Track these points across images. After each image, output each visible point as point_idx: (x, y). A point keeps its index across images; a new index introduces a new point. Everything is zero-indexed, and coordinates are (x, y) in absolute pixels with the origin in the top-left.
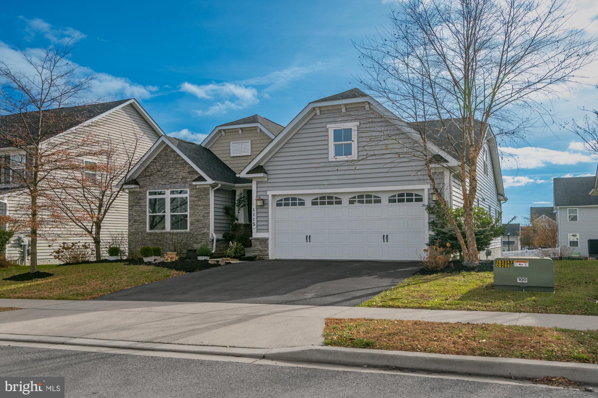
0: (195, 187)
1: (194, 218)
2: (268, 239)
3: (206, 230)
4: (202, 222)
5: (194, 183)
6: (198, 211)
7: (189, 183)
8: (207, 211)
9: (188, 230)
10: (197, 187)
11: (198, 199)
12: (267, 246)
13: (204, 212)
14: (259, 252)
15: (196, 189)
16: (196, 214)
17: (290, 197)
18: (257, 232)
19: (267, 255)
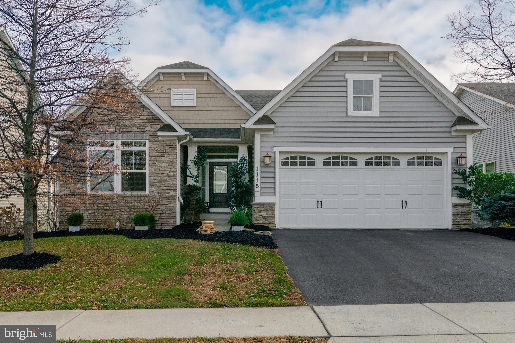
0: (157, 139)
1: (156, 178)
2: (274, 205)
3: (172, 193)
4: (167, 183)
5: (159, 133)
6: (161, 169)
7: (149, 133)
8: (174, 170)
9: (147, 192)
10: (160, 138)
11: (161, 154)
12: (274, 213)
13: (169, 170)
14: (264, 220)
15: (158, 141)
16: (158, 172)
17: (298, 155)
18: (260, 196)
19: (274, 223)
